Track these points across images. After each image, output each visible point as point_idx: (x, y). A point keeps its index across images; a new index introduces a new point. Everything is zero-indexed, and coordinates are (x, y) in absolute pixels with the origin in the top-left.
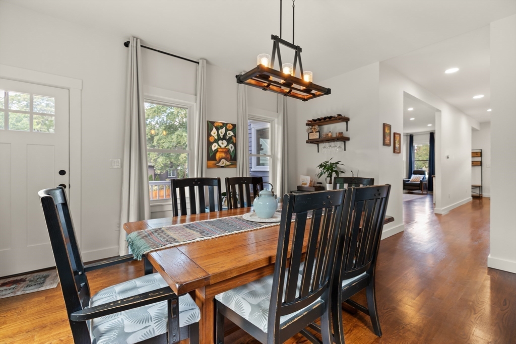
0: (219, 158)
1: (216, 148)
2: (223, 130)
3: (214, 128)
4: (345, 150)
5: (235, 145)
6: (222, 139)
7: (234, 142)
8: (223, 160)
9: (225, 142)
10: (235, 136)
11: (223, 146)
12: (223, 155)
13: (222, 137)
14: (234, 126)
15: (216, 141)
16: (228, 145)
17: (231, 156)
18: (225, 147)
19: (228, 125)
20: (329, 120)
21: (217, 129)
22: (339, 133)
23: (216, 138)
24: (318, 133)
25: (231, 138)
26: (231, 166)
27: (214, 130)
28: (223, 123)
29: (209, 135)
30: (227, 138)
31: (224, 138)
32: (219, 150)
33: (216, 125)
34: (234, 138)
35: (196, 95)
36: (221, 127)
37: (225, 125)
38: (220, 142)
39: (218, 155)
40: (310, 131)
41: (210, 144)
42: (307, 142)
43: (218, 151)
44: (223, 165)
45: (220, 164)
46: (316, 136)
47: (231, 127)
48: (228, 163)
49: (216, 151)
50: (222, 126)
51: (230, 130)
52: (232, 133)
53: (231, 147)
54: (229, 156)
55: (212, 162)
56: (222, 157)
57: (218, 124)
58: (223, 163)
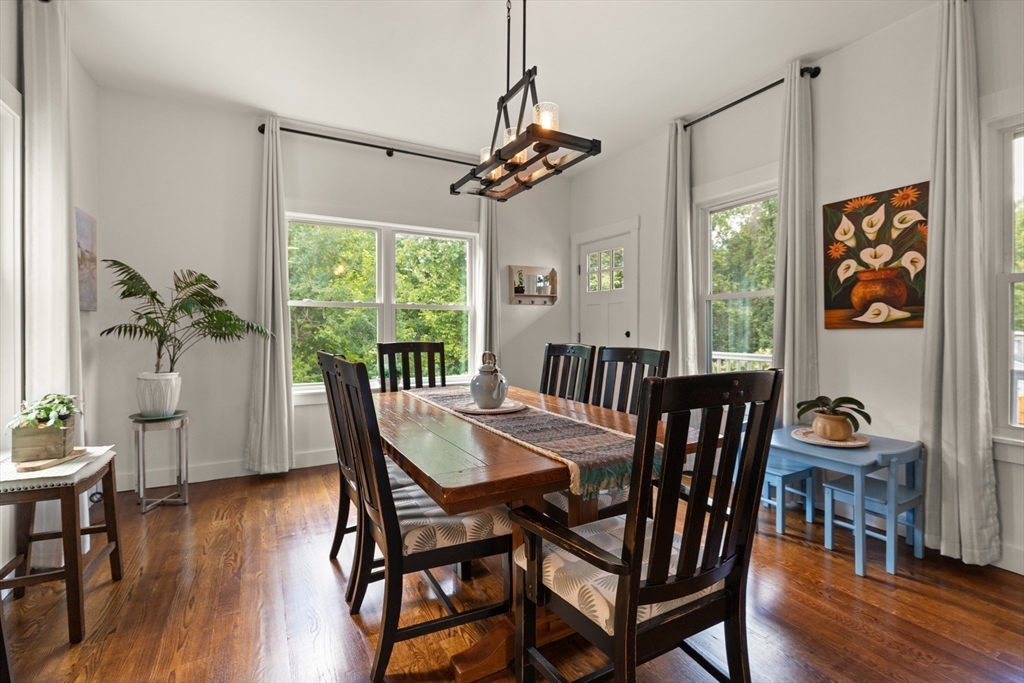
0: (863, 298)
1: (850, 273)
2: (879, 216)
3: (844, 217)
6: (875, 244)
8: (878, 306)
9: (885, 251)
11: (878, 264)
12: (877, 289)
13: (871, 237)
14: (922, 190)
15: (852, 253)
16: (897, 256)
17: (911, 290)
18: (887, 264)
19: (898, 195)
21: (856, 218)
23: (852, 243)
26: (912, 322)
27: (846, 224)
28: (878, 195)
29: (829, 240)
30: (895, 234)
31: (882, 238)
32: (863, 277)
33: (849, 208)
34: (922, 228)
36: (871, 209)
37: (883, 198)
38: (866, 253)
39: (858, 293)
41: (831, 264)
43: (858, 281)
44: (880, 319)
45: (866, 317)
47: (911, 196)
48: (898, 314)
49: (853, 281)
50: (872, 205)
51: (905, 209)
52: (915, 217)
53: (910, 260)
54: (901, 292)
55: (839, 313)
56: (872, 296)
57: (855, 204)
58: (879, 315)
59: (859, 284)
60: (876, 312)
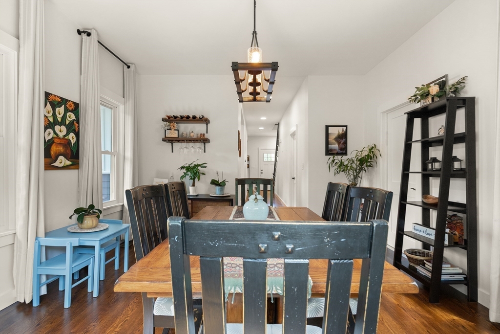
0: (55, 153)
1: (50, 137)
2: (62, 110)
3: (49, 103)
4: (205, 152)
5: (77, 135)
6: (60, 124)
7: (77, 130)
8: (61, 158)
9: (63, 128)
10: (78, 121)
11: (61, 135)
12: (61, 149)
13: (59, 120)
14: (77, 105)
15: (51, 126)
16: (68, 134)
17: (72, 151)
18: (64, 136)
19: (69, 103)
20: (186, 119)
21: (53, 106)
22: (201, 134)
23: (51, 120)
24: (176, 132)
25: (72, 123)
26: (72, 167)
27: (49, 107)
28: (62, 99)
30: (67, 122)
31: (62, 123)
32: (56, 141)
33: (51, 98)
34: (75, 123)
35: (18, 38)
36: (59, 105)
37: (63, 101)
38: (57, 128)
39: (54, 149)
40: (166, 128)
42: (164, 140)
43: (53, 142)
44: (62, 165)
45: (56, 164)
46: (174, 134)
47: (73, 107)
48: (68, 163)
50: (59, 103)
51: (71, 111)
52: (73, 117)
53: (72, 137)
54: (69, 151)
56: (59, 152)
57: (54, 98)
58: (61, 162)
59: (54, 144)
60: (60, 161)
